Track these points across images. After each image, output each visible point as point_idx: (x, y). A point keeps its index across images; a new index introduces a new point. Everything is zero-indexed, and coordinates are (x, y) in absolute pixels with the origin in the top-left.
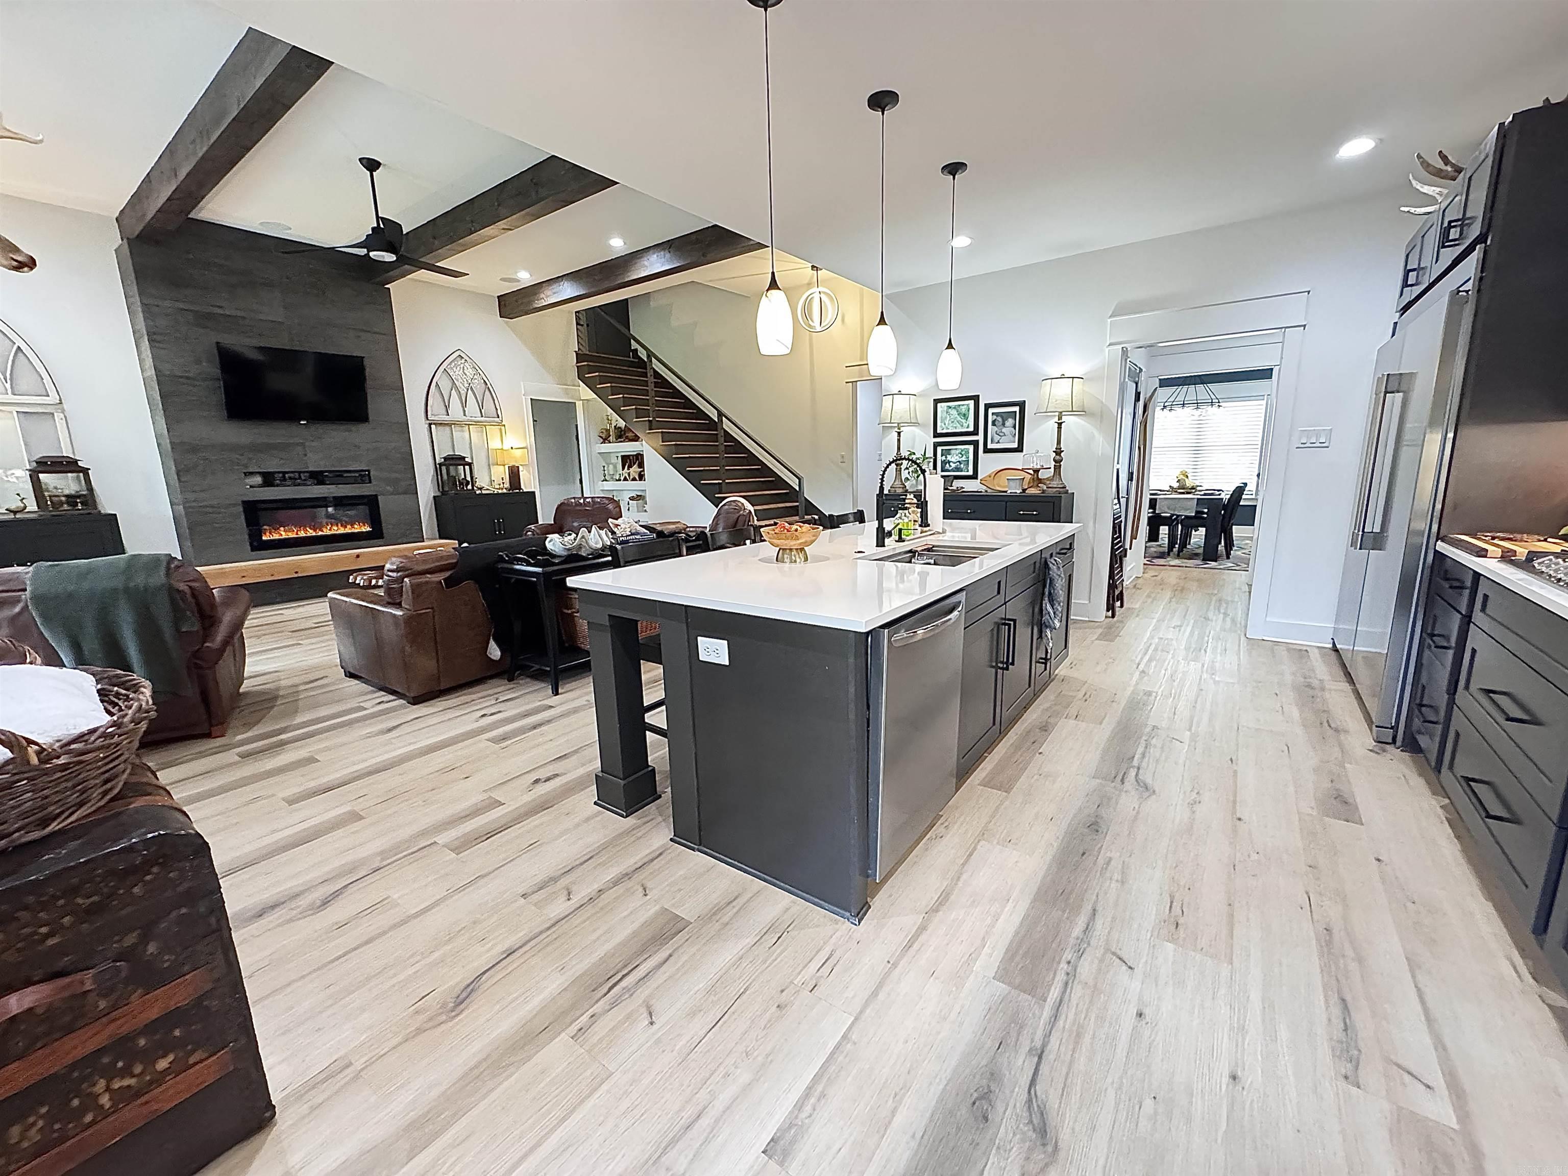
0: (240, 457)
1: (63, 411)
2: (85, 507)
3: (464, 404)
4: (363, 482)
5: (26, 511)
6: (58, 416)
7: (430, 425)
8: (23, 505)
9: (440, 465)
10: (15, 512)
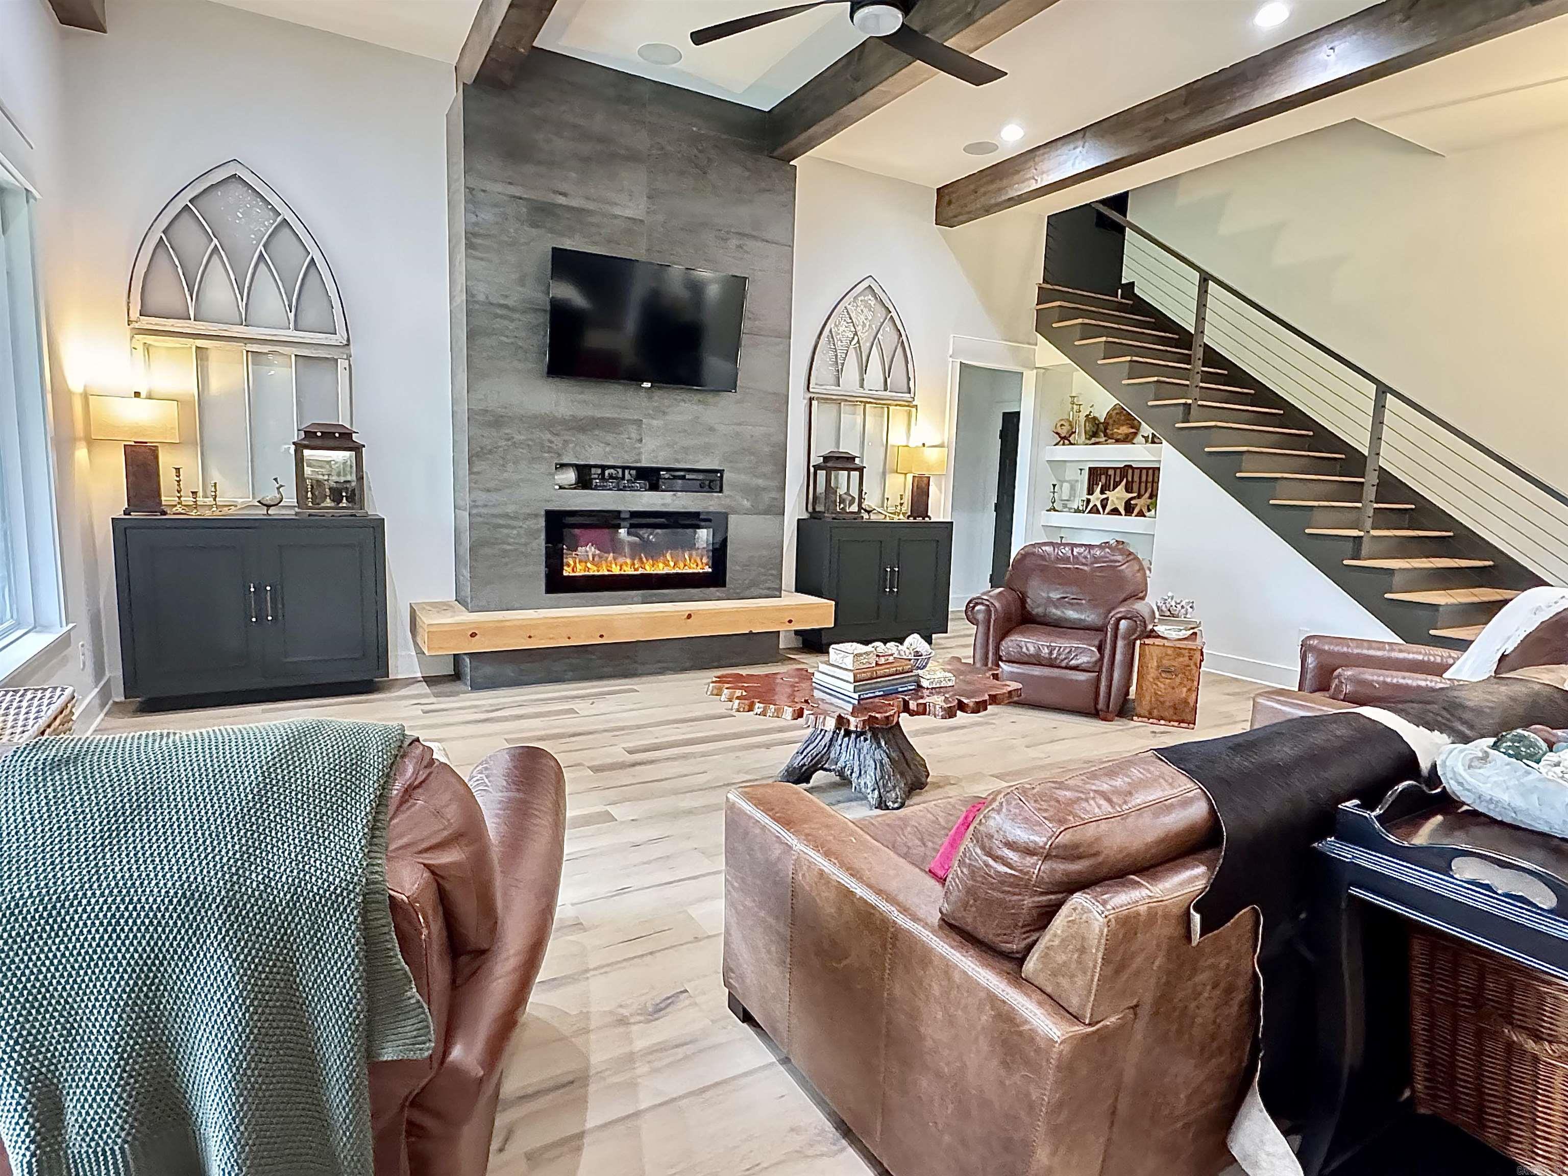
0: (553, 439)
1: (349, 357)
2: (350, 505)
3: (863, 370)
4: (711, 490)
5: (281, 504)
6: (342, 364)
7: (811, 399)
8: (278, 496)
9: (817, 468)
10: (269, 506)
